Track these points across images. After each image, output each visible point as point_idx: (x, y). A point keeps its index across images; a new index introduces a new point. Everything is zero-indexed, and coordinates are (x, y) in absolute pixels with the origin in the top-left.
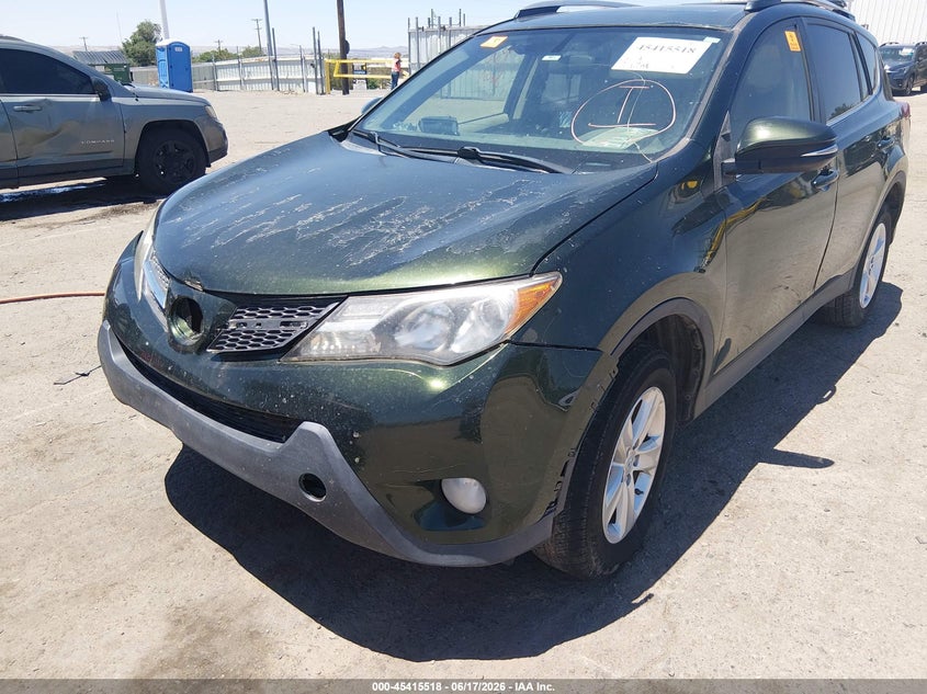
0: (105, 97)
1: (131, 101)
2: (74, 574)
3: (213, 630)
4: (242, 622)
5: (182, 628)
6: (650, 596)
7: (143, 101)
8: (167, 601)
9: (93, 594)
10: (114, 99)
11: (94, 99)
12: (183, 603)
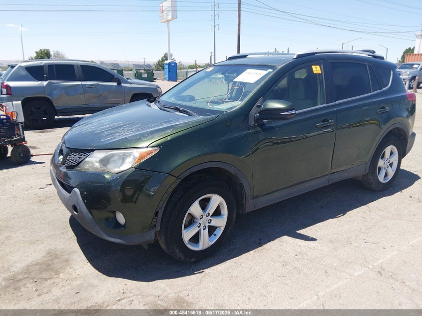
0: (119, 84)
1: (128, 85)
2: (29, 236)
3: (56, 257)
4: (66, 257)
5: (49, 255)
6: (203, 272)
7: (133, 86)
8: (49, 248)
9: (31, 242)
10: (122, 84)
11: (115, 84)
12: (54, 249)
